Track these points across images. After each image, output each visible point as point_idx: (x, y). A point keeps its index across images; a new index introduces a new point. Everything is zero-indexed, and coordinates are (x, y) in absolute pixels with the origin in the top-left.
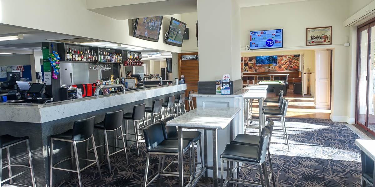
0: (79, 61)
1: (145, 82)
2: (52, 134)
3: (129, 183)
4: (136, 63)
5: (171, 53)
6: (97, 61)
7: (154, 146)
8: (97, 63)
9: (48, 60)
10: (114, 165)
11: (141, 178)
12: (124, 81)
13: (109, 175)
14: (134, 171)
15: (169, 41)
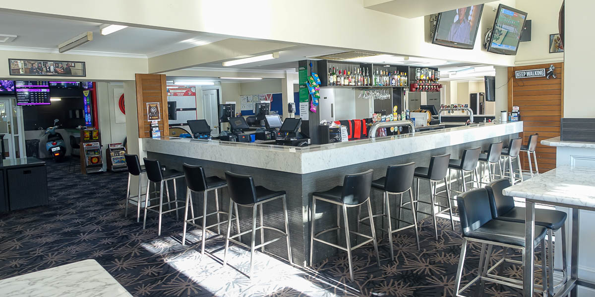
0: (345, 85)
1: (441, 117)
2: (314, 190)
3: (424, 283)
4: (429, 87)
5: (495, 67)
6: (371, 84)
7: (474, 229)
8: (370, 88)
9: (305, 85)
10: (397, 248)
11: (443, 277)
12: (409, 116)
13: (391, 263)
14: (430, 263)
15: (493, 46)
